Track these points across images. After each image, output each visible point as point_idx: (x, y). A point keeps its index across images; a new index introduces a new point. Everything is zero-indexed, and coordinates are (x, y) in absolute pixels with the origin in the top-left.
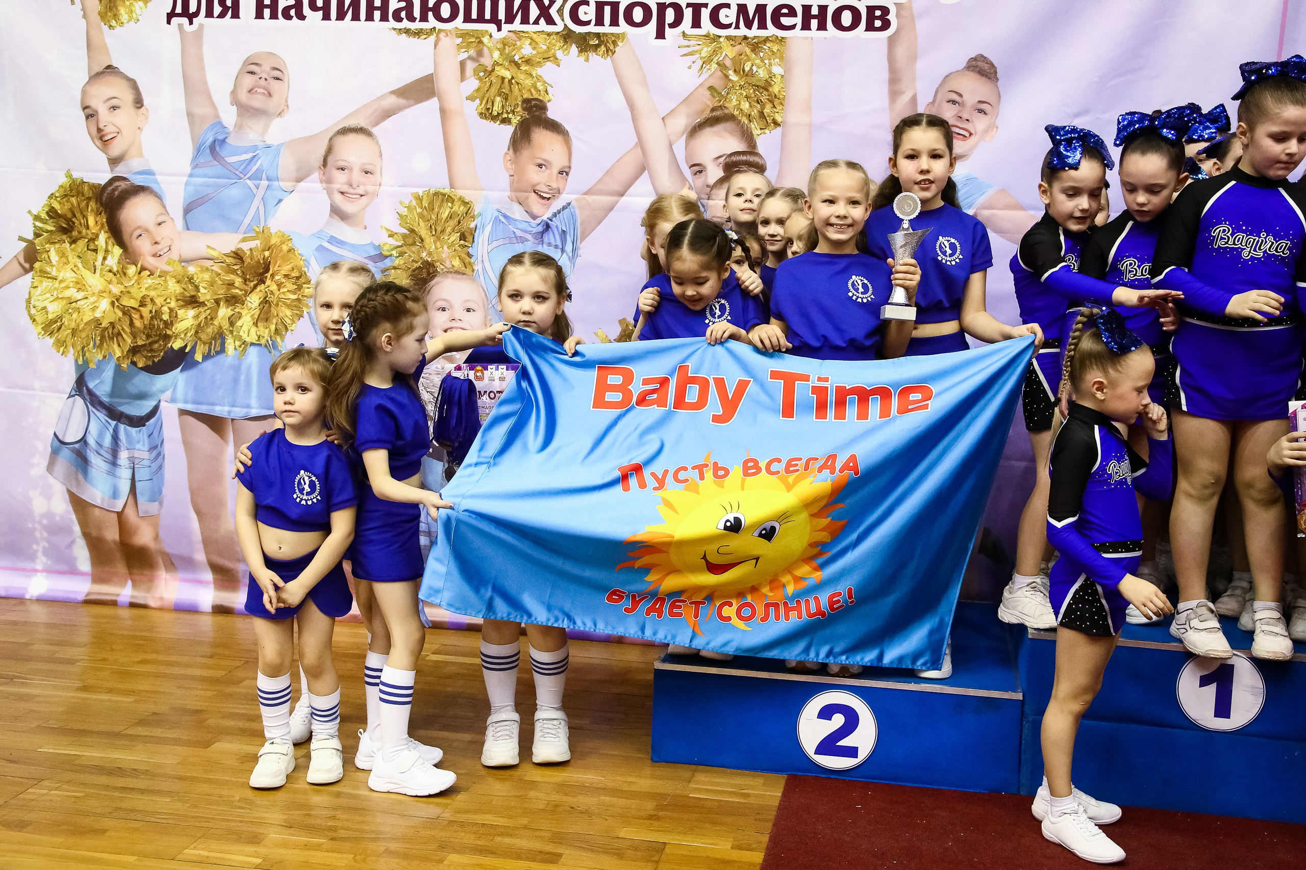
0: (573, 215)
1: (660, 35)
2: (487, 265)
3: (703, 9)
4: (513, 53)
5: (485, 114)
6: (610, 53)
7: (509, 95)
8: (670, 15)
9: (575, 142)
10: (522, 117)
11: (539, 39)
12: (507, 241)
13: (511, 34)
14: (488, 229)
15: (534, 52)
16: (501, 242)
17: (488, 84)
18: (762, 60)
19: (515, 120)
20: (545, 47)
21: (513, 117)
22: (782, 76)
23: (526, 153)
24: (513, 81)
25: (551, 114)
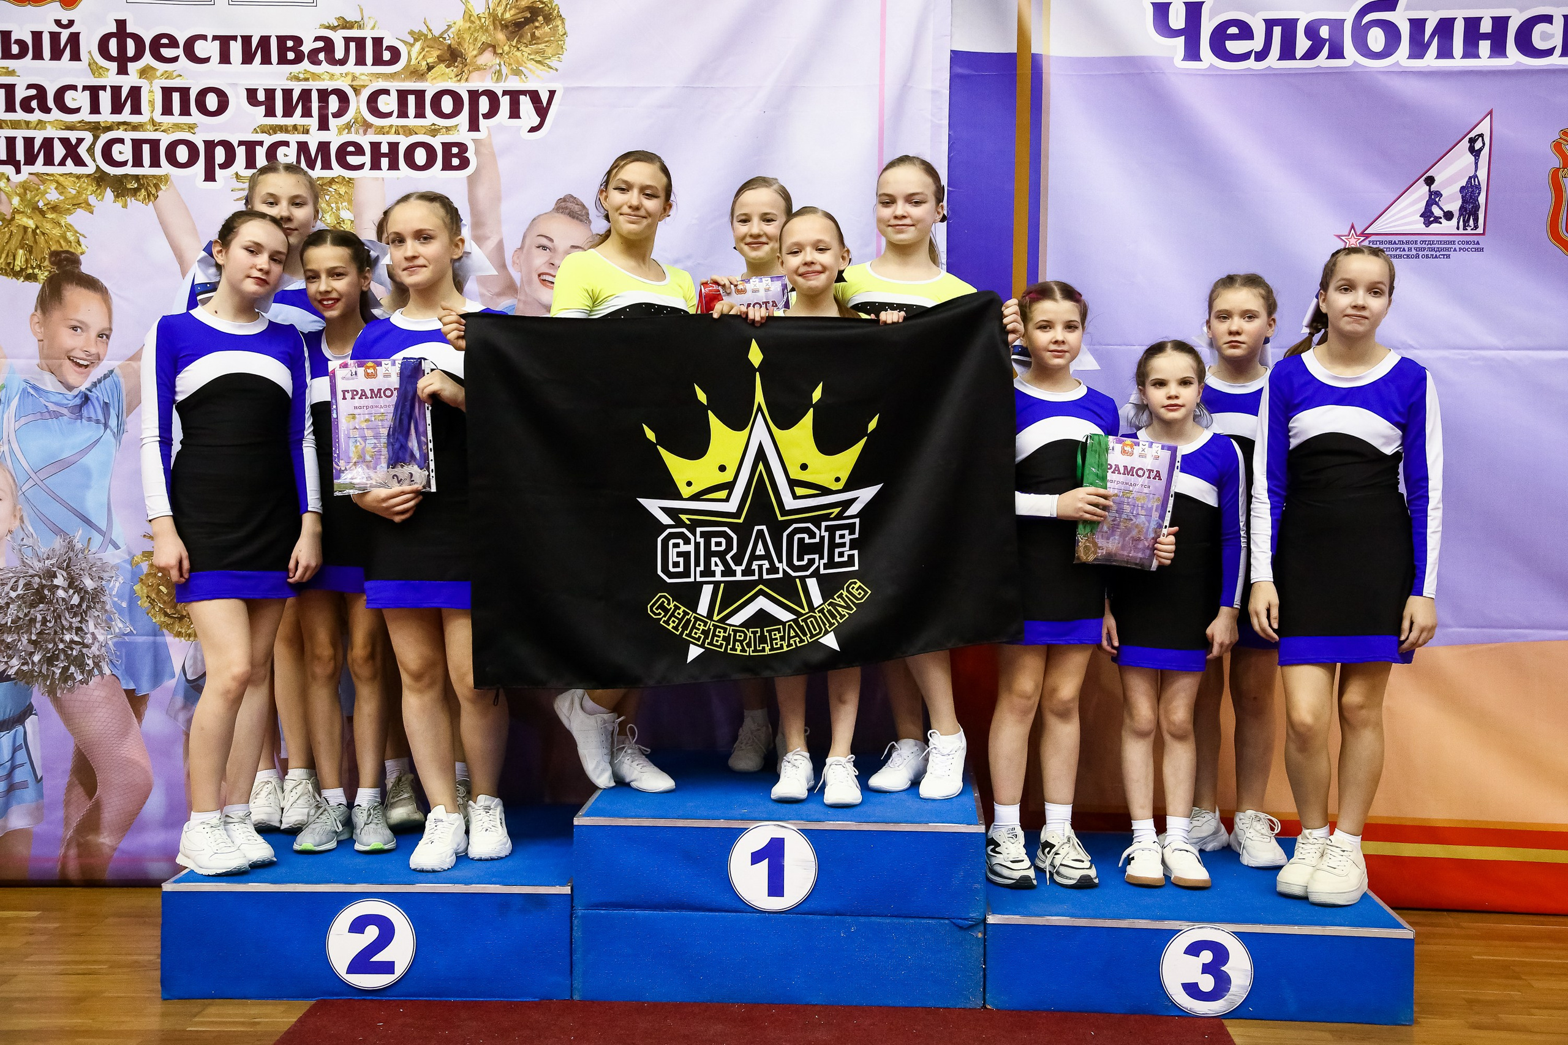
0: (117, 385)
1: (210, 176)
2: (15, 446)
3: (258, 148)
4: (37, 199)
5: (6, 270)
6: (152, 197)
7: (34, 247)
8: (220, 154)
9: (115, 300)
10: (50, 272)
11: (67, 182)
12: (38, 416)
13: (33, 177)
14: (15, 402)
15: (62, 198)
16: (31, 418)
17: (7, 236)
18: (328, 204)
19: (43, 276)
20: (74, 192)
21: (40, 272)
22: (352, 222)
23: (56, 315)
24: (38, 231)
25: (86, 268)
